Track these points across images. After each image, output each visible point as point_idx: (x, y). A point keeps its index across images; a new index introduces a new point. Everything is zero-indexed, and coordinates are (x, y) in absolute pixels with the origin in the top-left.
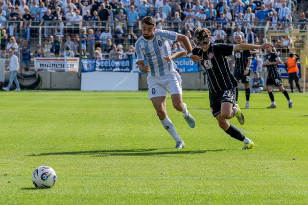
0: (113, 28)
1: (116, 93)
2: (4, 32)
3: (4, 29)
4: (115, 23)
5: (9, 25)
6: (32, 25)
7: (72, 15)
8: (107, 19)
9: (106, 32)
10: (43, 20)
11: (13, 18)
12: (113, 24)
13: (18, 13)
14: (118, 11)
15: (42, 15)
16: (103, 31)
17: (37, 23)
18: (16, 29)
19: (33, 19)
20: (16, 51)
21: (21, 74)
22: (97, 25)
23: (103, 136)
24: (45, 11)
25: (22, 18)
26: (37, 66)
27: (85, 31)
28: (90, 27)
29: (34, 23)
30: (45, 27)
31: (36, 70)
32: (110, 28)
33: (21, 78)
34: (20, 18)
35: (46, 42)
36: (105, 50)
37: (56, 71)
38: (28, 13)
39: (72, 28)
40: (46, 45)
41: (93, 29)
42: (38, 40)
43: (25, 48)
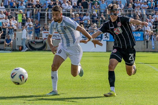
0: (91, 13)
1: (93, 53)
2: (24, 15)
3: (24, 13)
4: (92, 10)
5: (27, 11)
6: (41, 11)
7: (66, 5)
8: (87, 8)
9: (86, 16)
10: (48, 8)
11: (29, 7)
12: (91, 11)
13: (33, 3)
14: (94, 3)
15: (47, 5)
16: (84, 15)
17: (44, 10)
18: (31, 14)
19: (42, 7)
20: (32, 27)
21: (34, 41)
22: (81, 11)
23: (85, 79)
24: (49, 2)
25: (35, 7)
26: (44, 36)
27: (74, 15)
28: (77, 13)
29: (42, 10)
30: (49, 12)
31: (44, 39)
32: (89, 13)
33: (34, 44)
34: (34, 7)
35: (50, 21)
36: (86, 27)
37: (56, 39)
38: (39, 4)
39: (66, 13)
40: (49, 24)
41: (78, 14)
42: (45, 20)
43: (37, 25)
